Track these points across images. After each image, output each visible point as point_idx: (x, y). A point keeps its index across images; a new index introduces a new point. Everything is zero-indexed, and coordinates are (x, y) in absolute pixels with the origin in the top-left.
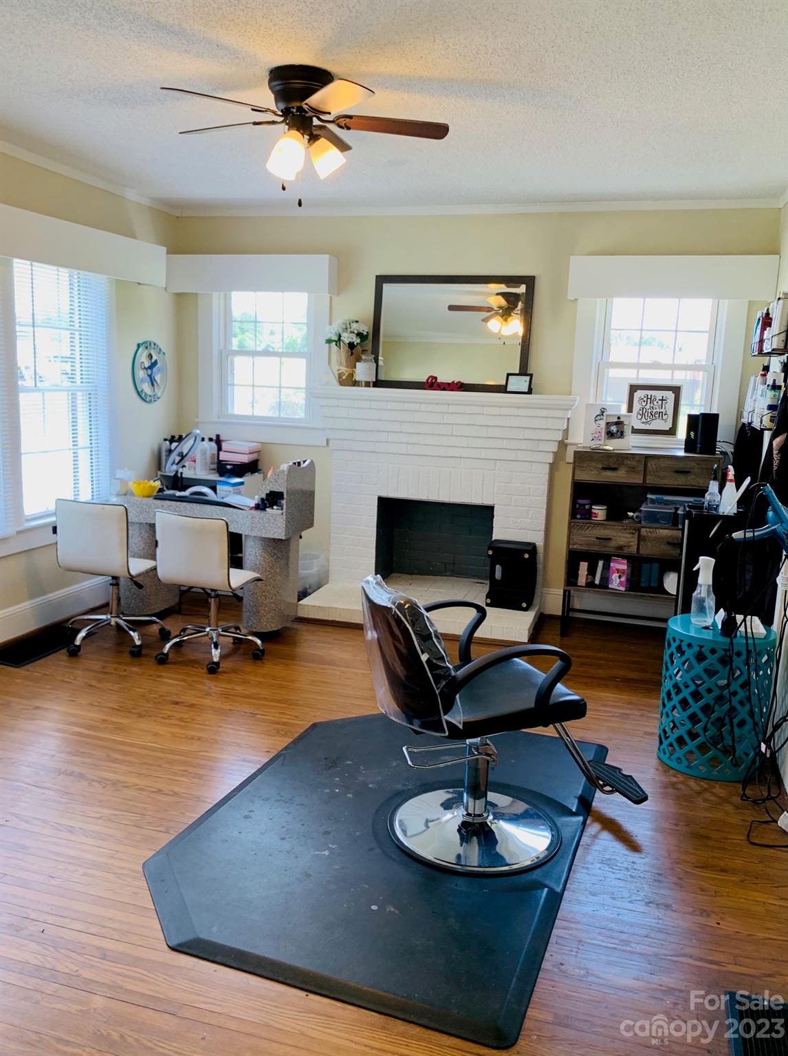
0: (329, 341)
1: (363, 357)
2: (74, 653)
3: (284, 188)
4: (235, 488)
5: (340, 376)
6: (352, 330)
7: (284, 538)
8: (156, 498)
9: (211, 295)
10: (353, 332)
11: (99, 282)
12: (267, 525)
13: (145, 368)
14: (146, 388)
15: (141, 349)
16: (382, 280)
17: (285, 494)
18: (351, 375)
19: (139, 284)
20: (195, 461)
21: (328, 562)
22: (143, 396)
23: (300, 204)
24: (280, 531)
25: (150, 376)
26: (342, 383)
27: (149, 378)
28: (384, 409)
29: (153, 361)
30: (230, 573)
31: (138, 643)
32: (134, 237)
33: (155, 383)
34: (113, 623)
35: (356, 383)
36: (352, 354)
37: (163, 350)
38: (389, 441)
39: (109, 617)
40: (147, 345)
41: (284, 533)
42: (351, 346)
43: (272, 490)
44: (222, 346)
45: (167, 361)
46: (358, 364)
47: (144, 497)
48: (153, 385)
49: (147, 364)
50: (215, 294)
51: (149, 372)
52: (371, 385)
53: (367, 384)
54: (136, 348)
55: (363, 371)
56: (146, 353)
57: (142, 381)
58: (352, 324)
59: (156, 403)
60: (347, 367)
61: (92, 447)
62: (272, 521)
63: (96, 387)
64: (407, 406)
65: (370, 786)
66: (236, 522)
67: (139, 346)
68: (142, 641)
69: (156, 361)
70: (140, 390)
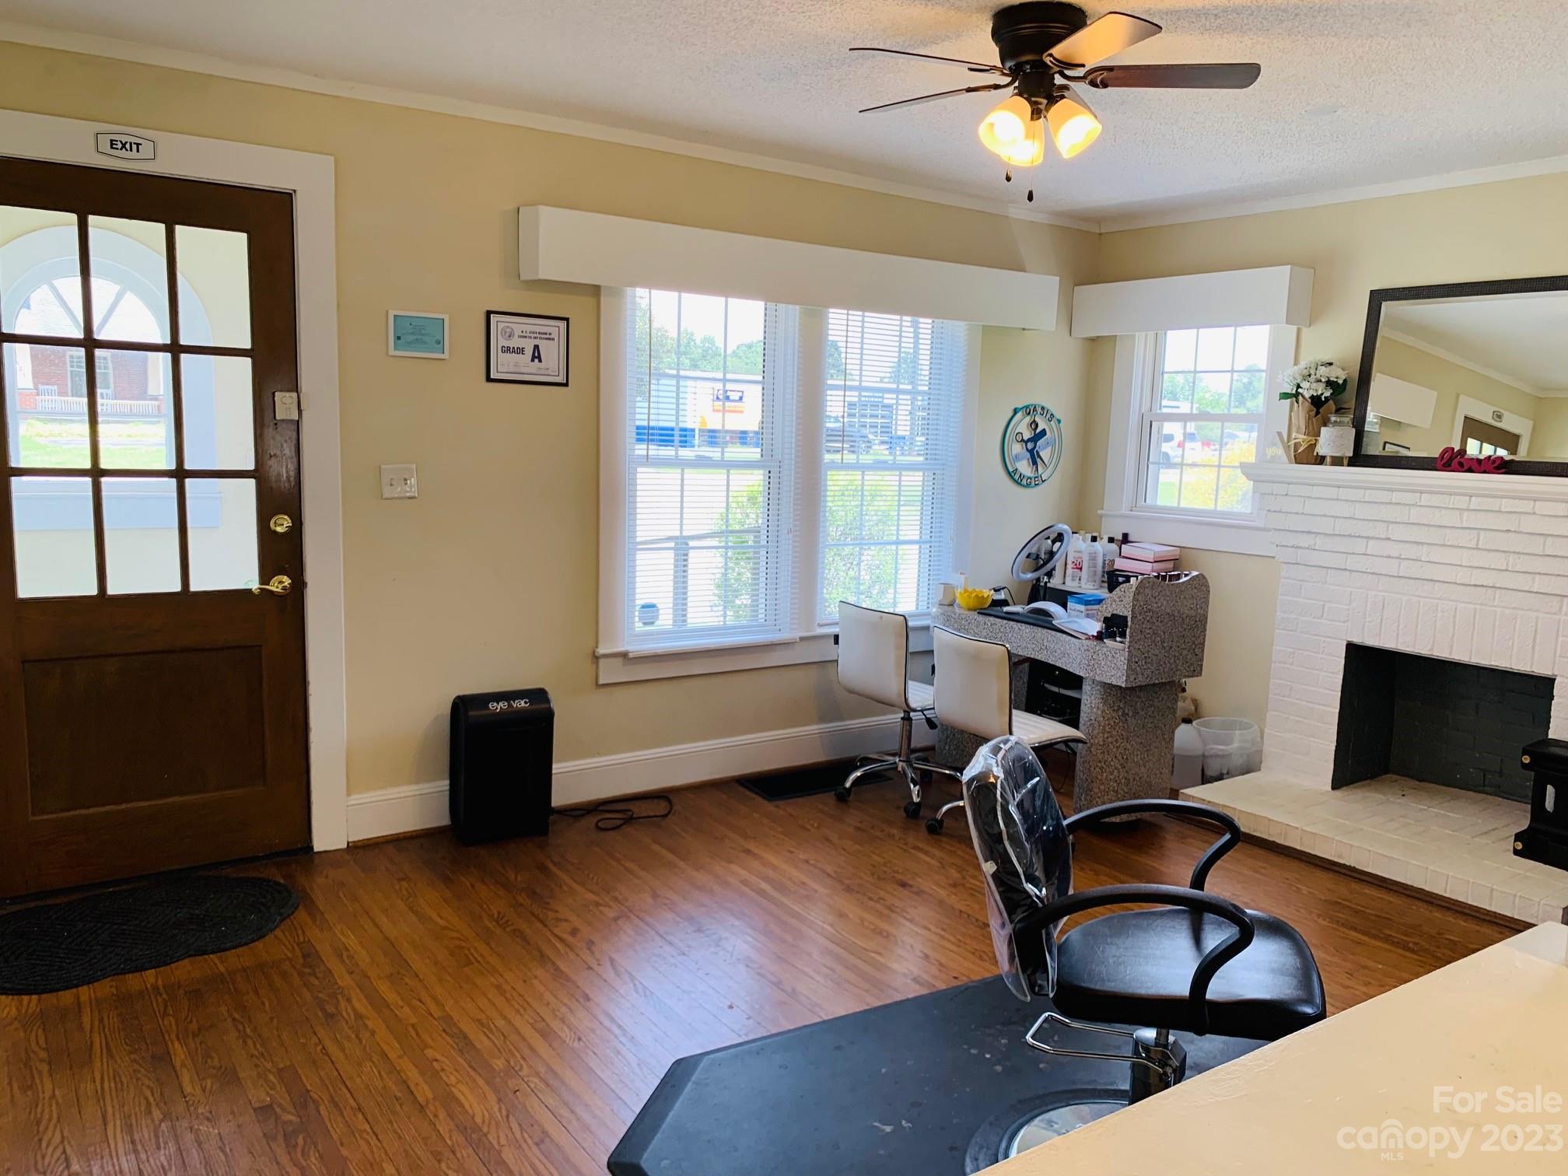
0: (1285, 396)
1: (1333, 419)
2: (843, 797)
3: (1008, 179)
4: (1090, 607)
5: (1297, 446)
6: (1318, 376)
7: (1123, 686)
8: (982, 612)
9: (1134, 336)
10: (1321, 381)
11: (958, 330)
12: (1103, 663)
13: (1023, 440)
14: (1024, 467)
15: (1019, 415)
16: (1378, 297)
17: (1129, 619)
18: (1312, 447)
19: (1024, 329)
20: (1081, 569)
21: (1262, 737)
22: (1017, 477)
23: (1030, 197)
24: (1119, 674)
25: (1031, 452)
26: (1300, 459)
27: (1028, 455)
28: (1360, 502)
29: (1038, 431)
30: (1014, 718)
31: (916, 799)
32: (1023, 270)
33: (1038, 460)
34: (900, 769)
35: (1320, 460)
36: (1317, 413)
37: (1057, 416)
38: (1369, 552)
39: (897, 760)
40: (1029, 410)
41: (1124, 678)
42: (1316, 402)
43: (1115, 612)
44: (1145, 408)
45: (1064, 431)
46: (1323, 430)
47: (970, 609)
48: (1035, 463)
49: (1027, 435)
50: (1140, 337)
51: (1030, 445)
52: (1346, 462)
53: (1337, 461)
54: (1010, 414)
55: (1333, 439)
56: (1028, 419)
57: (1017, 458)
58: (1320, 367)
59: (1038, 488)
60: (1307, 434)
61: (931, 542)
62: (1110, 658)
63: (943, 465)
64: (1396, 497)
65: (1041, 1066)
66: (1068, 654)
67: (1016, 411)
68: (922, 799)
69: (1043, 433)
70: (1011, 470)
